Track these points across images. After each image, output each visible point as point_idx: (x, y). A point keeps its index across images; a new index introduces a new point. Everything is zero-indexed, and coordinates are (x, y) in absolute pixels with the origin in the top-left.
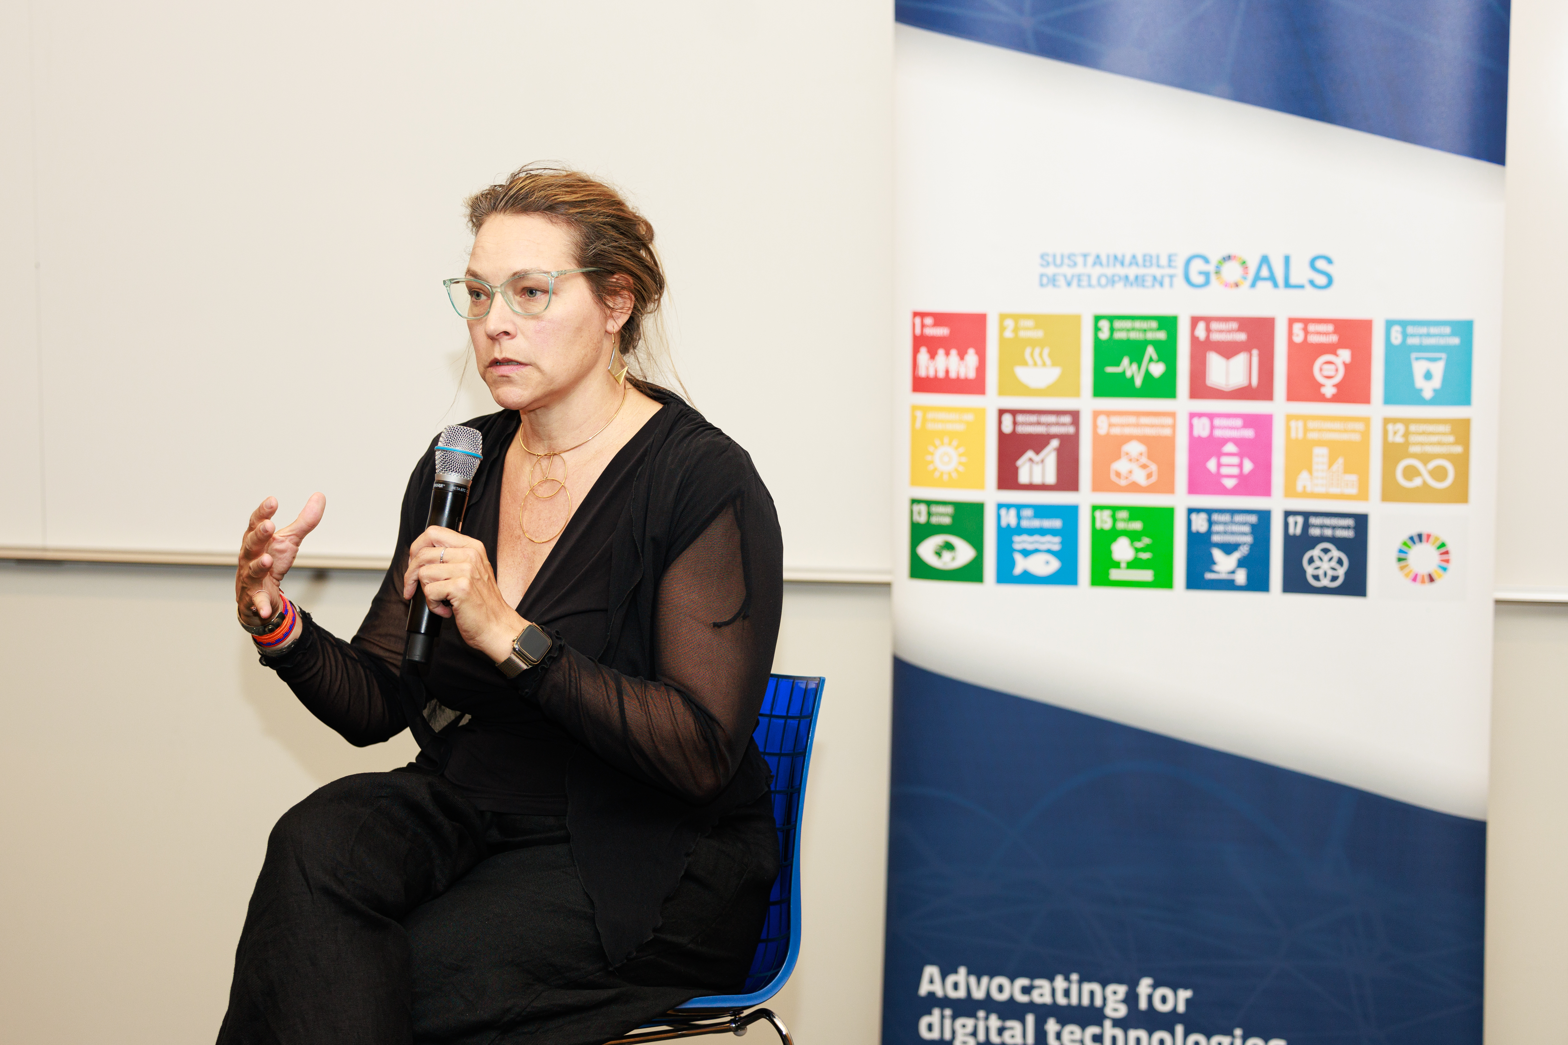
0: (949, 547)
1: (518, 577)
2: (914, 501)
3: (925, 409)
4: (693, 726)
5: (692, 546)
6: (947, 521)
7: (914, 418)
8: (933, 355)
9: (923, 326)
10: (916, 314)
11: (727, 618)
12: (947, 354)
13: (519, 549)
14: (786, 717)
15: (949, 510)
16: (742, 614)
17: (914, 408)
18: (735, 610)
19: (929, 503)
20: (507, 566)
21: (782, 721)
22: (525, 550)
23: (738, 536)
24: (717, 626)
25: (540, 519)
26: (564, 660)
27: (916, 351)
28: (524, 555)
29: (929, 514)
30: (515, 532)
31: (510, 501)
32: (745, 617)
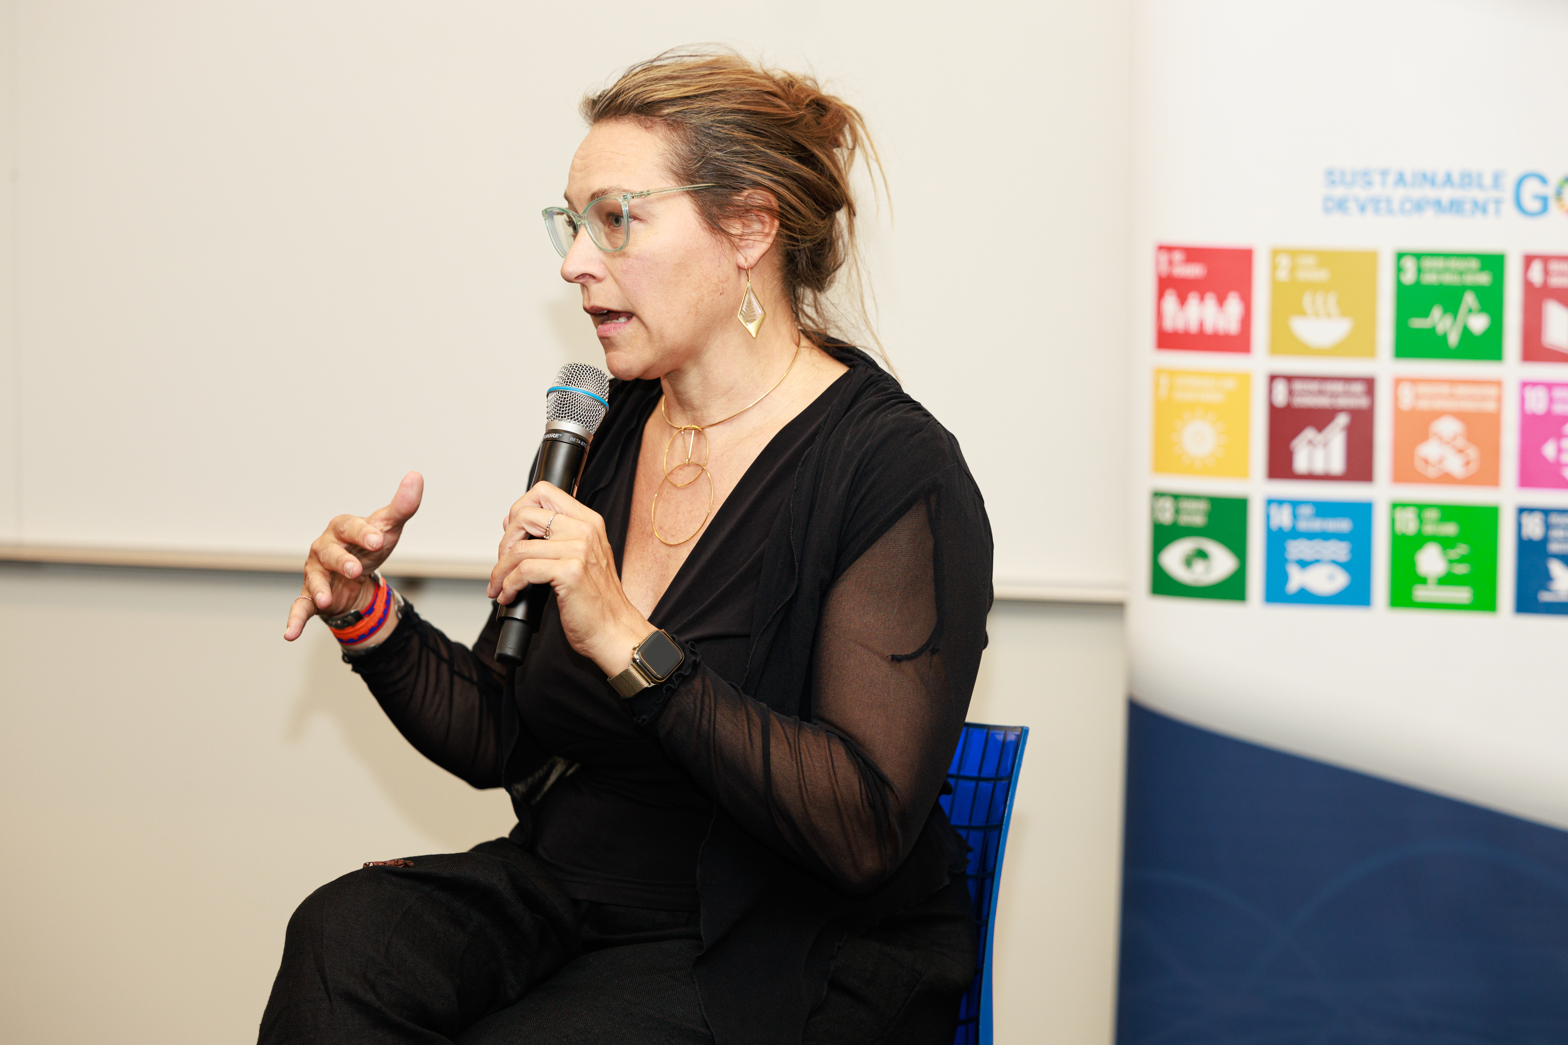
0: (1202, 554)
1: (647, 587)
2: (1158, 495)
3: (1173, 373)
4: (857, 786)
5: (869, 552)
6: (1198, 520)
7: (1157, 385)
8: (1183, 300)
9: (1171, 263)
10: (1162, 248)
11: (910, 650)
12: (1202, 299)
13: (650, 550)
14: (978, 779)
15: (1202, 506)
16: (931, 647)
17: (1158, 372)
18: (921, 641)
19: (1176, 497)
20: (634, 571)
21: (972, 784)
22: (658, 552)
23: (930, 545)
24: (896, 659)
25: (678, 513)
26: (697, 683)
27: (1161, 295)
28: (656, 558)
29: (1177, 511)
30: (647, 528)
31: (644, 488)
32: (934, 652)
